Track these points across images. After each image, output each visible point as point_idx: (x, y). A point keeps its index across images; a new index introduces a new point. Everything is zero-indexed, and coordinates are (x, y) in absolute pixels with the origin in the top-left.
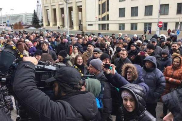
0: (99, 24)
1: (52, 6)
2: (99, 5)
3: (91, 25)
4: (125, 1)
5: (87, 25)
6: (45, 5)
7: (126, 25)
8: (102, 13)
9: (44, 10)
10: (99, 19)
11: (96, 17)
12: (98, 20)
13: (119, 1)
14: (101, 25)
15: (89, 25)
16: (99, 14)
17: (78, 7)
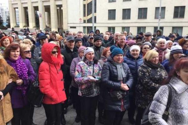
0: (84, 27)
1: (22, 3)
2: (84, 5)
3: (75, 27)
4: (116, 2)
5: (69, 27)
6: (13, 3)
7: (116, 28)
8: (88, 15)
9: (11, 9)
10: (85, 22)
11: (80, 19)
12: (83, 22)
13: (108, 1)
14: (86, 28)
15: (71, 27)
16: (84, 16)
17: (58, 6)
